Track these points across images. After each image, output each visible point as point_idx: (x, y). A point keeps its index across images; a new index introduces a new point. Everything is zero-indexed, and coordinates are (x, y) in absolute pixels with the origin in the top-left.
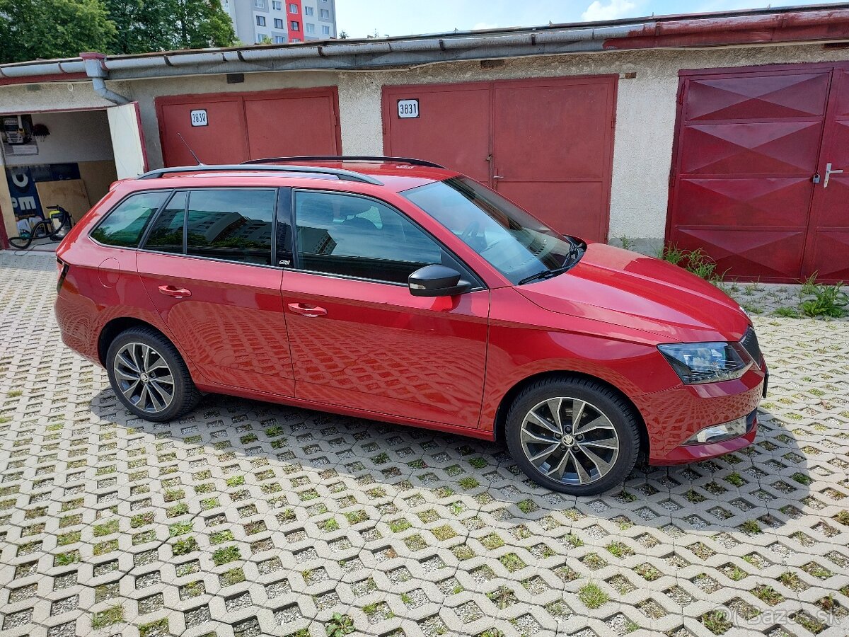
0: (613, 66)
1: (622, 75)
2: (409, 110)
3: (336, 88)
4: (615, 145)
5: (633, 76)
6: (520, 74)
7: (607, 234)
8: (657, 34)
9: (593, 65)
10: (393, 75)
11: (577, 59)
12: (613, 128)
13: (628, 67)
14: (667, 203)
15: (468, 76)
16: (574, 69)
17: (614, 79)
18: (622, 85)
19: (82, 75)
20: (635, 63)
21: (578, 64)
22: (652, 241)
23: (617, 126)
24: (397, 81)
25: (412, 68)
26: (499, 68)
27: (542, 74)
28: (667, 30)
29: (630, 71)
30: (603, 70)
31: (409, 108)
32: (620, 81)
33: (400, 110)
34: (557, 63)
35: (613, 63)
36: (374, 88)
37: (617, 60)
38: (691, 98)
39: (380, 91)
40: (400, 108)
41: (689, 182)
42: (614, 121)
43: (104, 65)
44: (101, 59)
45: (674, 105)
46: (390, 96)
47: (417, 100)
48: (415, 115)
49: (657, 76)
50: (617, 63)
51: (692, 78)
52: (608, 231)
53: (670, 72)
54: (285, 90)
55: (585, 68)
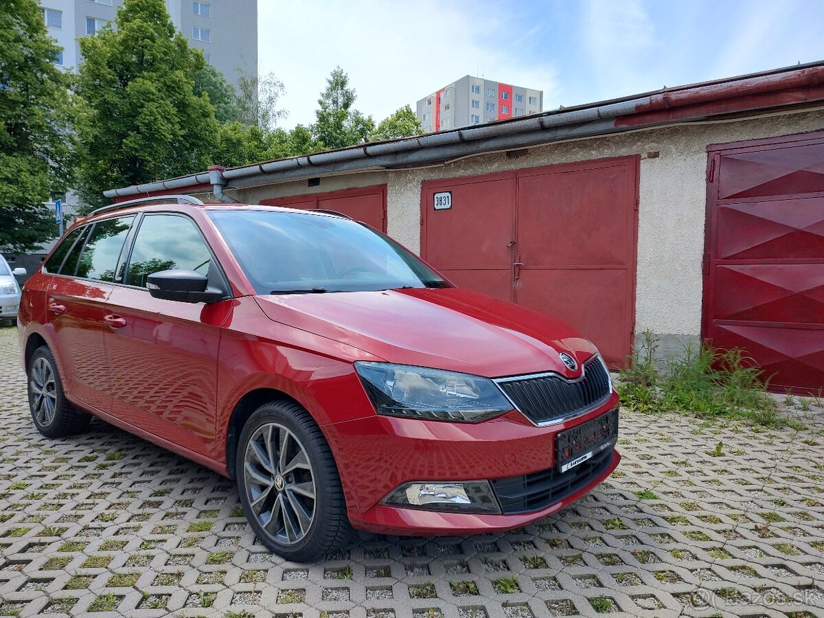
0: (634, 147)
1: (644, 155)
2: (443, 202)
3: (385, 185)
4: (639, 229)
5: (656, 155)
6: (543, 161)
7: (633, 328)
8: (668, 107)
9: (614, 148)
10: (432, 170)
11: (598, 142)
12: (636, 210)
13: (651, 146)
14: (701, 294)
15: (494, 167)
16: (594, 152)
17: (636, 159)
18: (645, 166)
19: (207, 184)
20: (658, 143)
21: (599, 147)
22: (686, 338)
23: (640, 208)
24: (435, 176)
25: (446, 163)
26: (523, 157)
27: (563, 160)
28: (677, 101)
29: (653, 151)
30: (624, 151)
31: (443, 200)
32: (642, 162)
33: (436, 202)
34: (577, 148)
35: (635, 144)
36: (415, 183)
37: (639, 141)
38: (724, 174)
39: (420, 187)
40: (436, 200)
41: (728, 269)
42: (637, 203)
43: (222, 175)
44: (220, 170)
45: (703, 184)
46: (428, 190)
47: (450, 192)
48: (448, 206)
49: (682, 153)
50: (639, 143)
51: (723, 153)
52: (634, 324)
53: (696, 148)
54: (348, 189)
55: (606, 151)
